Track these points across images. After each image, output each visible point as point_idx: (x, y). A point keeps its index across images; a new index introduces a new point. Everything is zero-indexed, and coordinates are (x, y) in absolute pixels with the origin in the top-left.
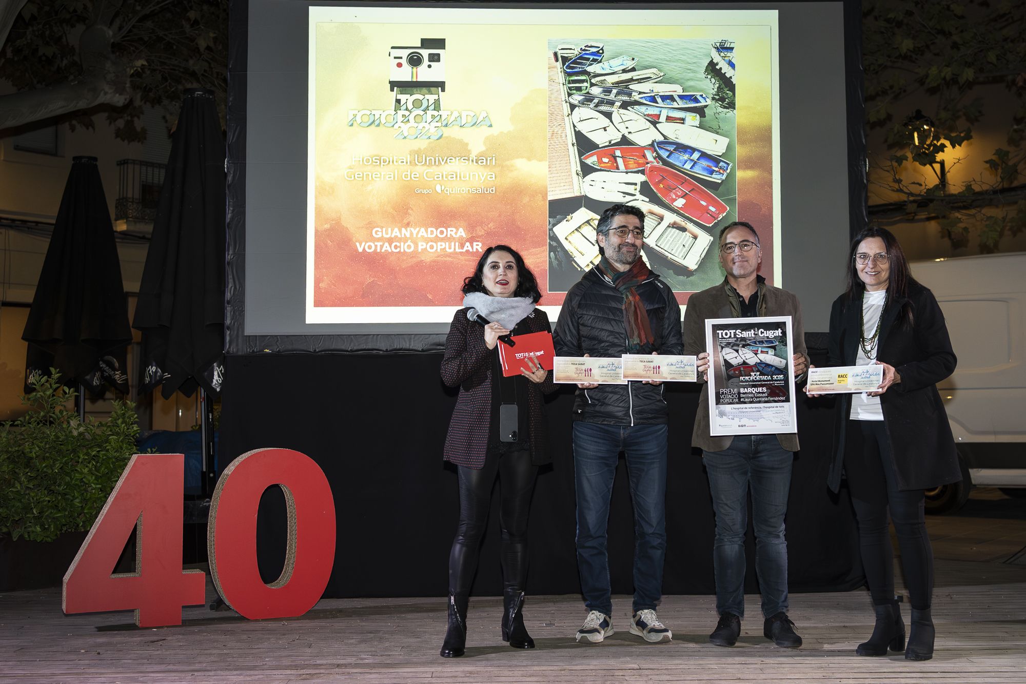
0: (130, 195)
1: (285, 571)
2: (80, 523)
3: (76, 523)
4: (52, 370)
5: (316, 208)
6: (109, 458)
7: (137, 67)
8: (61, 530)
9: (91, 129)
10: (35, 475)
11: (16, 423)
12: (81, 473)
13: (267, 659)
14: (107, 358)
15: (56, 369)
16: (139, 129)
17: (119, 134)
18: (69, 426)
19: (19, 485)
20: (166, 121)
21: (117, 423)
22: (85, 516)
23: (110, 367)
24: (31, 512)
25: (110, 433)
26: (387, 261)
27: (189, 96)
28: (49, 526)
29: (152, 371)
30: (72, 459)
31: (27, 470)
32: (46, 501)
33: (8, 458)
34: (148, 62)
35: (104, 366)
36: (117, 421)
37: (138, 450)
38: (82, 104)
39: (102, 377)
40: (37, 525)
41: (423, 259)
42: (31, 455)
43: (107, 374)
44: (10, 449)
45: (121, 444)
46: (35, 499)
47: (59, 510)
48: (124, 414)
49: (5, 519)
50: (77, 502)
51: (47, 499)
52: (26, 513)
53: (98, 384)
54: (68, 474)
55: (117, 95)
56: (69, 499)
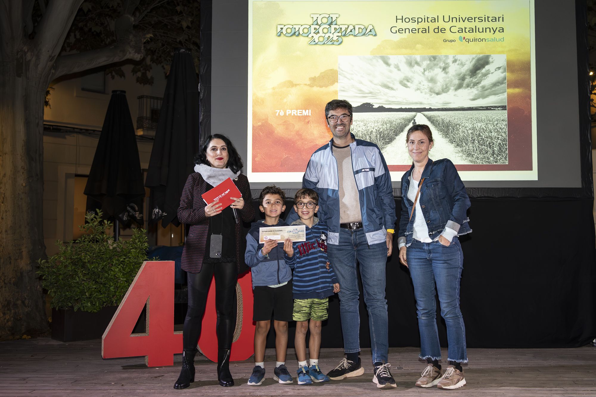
0: (145, 115)
1: (236, 333)
2: (114, 301)
3: (111, 301)
4: (98, 210)
5: (253, 113)
6: (131, 263)
7: (148, 38)
8: (103, 305)
9: (123, 77)
10: (87, 273)
11: (76, 242)
12: (114, 271)
13: (227, 391)
14: (132, 204)
15: (99, 210)
16: (149, 77)
17: (138, 80)
18: (107, 244)
19: (78, 278)
20: (164, 69)
21: (135, 242)
22: (117, 296)
23: (133, 210)
24: (85, 294)
25: (132, 248)
26: (296, 145)
27: (177, 52)
28: (96, 302)
29: (156, 212)
30: (109, 263)
31: (82, 270)
32: (94, 288)
33: (72, 262)
34: (154, 35)
35: (129, 209)
36: (136, 241)
37: (147, 258)
38: (116, 59)
39: (129, 216)
40: (89, 302)
41: (317, 143)
42: (85, 261)
43: (131, 214)
44: (73, 257)
45: (138, 254)
46: (87, 287)
47: (102, 294)
48: (139, 236)
49: (70, 299)
50: (112, 288)
51: (94, 287)
52: (82, 295)
53: (126, 219)
54: (106, 272)
55: (137, 54)
56: (107, 287)
